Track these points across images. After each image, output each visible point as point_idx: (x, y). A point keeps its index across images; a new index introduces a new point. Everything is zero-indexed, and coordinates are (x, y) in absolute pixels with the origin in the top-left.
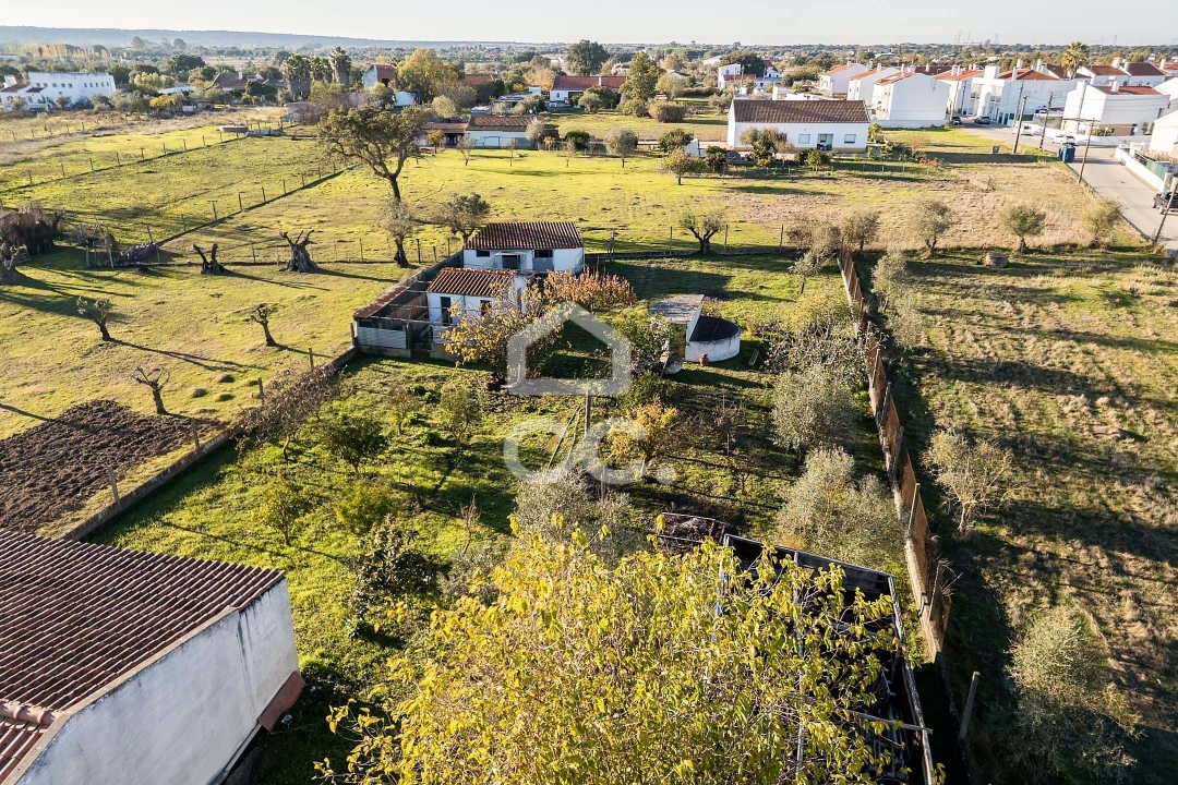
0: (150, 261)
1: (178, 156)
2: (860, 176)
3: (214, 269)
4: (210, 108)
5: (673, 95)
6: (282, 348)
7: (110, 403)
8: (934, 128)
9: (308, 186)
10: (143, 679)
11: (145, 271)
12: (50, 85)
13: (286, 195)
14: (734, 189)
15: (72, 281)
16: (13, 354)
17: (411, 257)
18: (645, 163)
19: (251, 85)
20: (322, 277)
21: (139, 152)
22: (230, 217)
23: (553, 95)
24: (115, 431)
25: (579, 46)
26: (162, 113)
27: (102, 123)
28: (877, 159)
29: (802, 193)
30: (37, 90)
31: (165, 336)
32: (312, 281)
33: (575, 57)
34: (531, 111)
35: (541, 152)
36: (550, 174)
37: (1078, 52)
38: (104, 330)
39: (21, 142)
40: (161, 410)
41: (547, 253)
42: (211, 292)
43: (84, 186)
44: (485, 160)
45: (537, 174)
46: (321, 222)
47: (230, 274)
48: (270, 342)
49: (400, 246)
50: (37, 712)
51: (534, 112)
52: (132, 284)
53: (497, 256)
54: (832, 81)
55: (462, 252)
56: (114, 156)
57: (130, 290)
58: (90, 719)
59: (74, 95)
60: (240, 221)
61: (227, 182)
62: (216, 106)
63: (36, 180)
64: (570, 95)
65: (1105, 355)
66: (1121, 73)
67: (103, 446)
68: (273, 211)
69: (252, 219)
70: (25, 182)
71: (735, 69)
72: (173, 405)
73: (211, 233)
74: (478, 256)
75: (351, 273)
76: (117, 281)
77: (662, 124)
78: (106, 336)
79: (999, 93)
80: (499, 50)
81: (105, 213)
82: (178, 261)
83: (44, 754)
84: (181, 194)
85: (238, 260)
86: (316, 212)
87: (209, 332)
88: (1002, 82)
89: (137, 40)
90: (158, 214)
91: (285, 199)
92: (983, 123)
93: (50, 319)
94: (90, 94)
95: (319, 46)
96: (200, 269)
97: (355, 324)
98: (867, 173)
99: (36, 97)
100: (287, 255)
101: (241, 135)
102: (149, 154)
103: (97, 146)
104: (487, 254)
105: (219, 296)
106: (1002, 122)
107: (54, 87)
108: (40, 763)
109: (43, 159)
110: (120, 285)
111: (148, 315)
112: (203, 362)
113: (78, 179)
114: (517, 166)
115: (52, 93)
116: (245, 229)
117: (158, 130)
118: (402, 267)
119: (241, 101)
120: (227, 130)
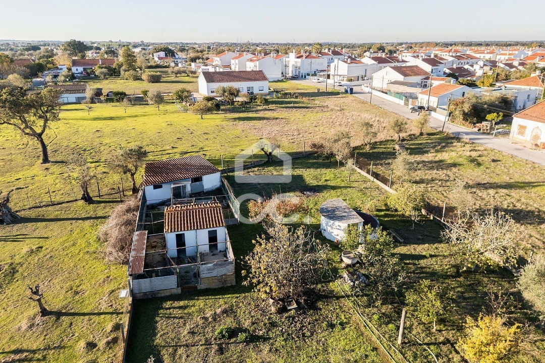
2: (283, 108)
5: (144, 68)
8: (279, 81)
14: (235, 119)
18: (169, 107)
23: (74, 70)
25: (70, 43)
28: (278, 98)
29: (267, 119)
32: (24, 231)
33: (68, 48)
35: (98, 104)
37: (318, 47)
41: (199, 179)
44: (67, 112)
48: (44, 312)
54: (220, 60)
64: (84, 69)
65: (515, 193)
66: (330, 55)
71: (162, 54)
74: (154, 188)
75: (52, 217)
77: (151, 84)
79: (299, 65)
80: (8, 44)
88: (299, 60)
92: (294, 78)
98: (283, 106)
104: (161, 187)
106: (304, 77)
114: (93, 114)
118: (89, 204)
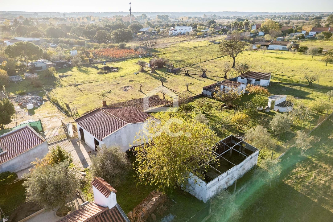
0: (177, 72)
1: (196, 48)
3: (187, 75)
4: (210, 36)
6: (190, 92)
7: (158, 96)
9: (219, 58)
10: (138, 124)
11: (175, 74)
12: (179, 29)
13: (212, 59)
15: (163, 74)
16: (148, 85)
17: (227, 77)
19: (222, 29)
20: (207, 79)
21: (188, 47)
22: (197, 64)
23: (310, 33)
24: (156, 100)
26: (199, 37)
27: (185, 39)
30: (176, 30)
31: (172, 86)
34: (298, 39)
36: (286, 59)
38: (162, 84)
39: (168, 43)
40: (164, 99)
41: (259, 80)
42: (184, 79)
43: (175, 54)
45: (282, 58)
46: (215, 67)
47: (190, 76)
48: (188, 90)
49: (226, 74)
50: (126, 123)
51: (299, 39)
52: (172, 76)
53: (246, 79)
55: (237, 77)
56: (183, 48)
57: (171, 77)
58: (131, 125)
59: (183, 32)
60: (199, 65)
61: (202, 55)
62: (212, 35)
63: (167, 52)
64: (316, 33)
67: (154, 102)
68: (207, 63)
69: (202, 65)
70: (165, 52)
72: (166, 98)
73: (191, 67)
74: (241, 78)
76: (170, 75)
78: (163, 85)
81: (175, 61)
82: (182, 72)
83: (125, 126)
84: (191, 57)
85: (193, 73)
86: (216, 64)
87: (179, 87)
89: (205, 15)
90: (184, 62)
91: (211, 61)
93: (156, 80)
94: (186, 31)
95: (252, 15)
96: (184, 74)
97: (203, 89)
99: (176, 32)
100: (202, 73)
101: (212, 43)
102: (190, 47)
103: (182, 45)
104: (243, 78)
105: (185, 80)
107: (180, 29)
108: (125, 127)
109: (170, 47)
110: (170, 76)
111: (171, 82)
112: (175, 92)
113: (174, 52)
114: (278, 56)
115: (179, 31)
116: (199, 67)
117: (196, 41)
118: (225, 79)
119: (218, 34)
120: (210, 42)
